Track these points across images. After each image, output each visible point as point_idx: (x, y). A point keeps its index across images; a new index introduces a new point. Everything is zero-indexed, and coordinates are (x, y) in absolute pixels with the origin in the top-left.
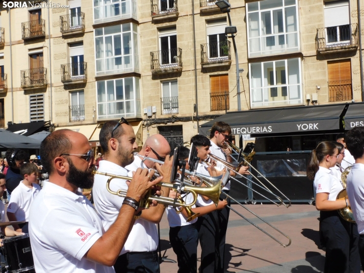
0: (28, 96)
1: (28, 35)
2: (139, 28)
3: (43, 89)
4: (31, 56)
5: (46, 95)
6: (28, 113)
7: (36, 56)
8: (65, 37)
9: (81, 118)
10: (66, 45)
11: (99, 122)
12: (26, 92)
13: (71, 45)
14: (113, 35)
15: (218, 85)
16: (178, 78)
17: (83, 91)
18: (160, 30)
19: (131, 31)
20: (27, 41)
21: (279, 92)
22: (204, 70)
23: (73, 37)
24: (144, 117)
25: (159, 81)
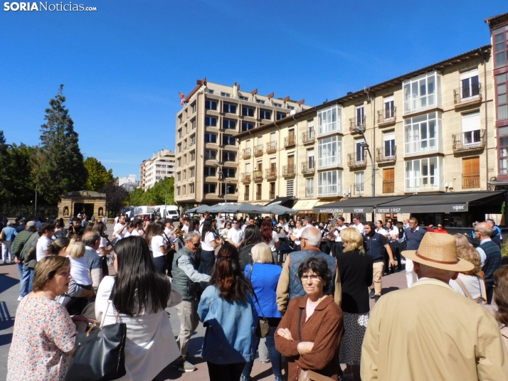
0: (286, 181)
1: (287, 145)
2: (343, 138)
3: (293, 177)
4: (289, 157)
5: (295, 180)
6: (286, 191)
7: (291, 157)
8: (305, 145)
9: (311, 195)
10: (305, 150)
11: (318, 198)
12: (286, 179)
13: (309, 150)
14: (327, 144)
15: (388, 175)
16: (365, 171)
17: (312, 179)
18: (356, 138)
19: (337, 141)
20: (287, 148)
21: (429, 181)
22: (380, 165)
23: (309, 145)
24: (344, 196)
25: (353, 172)
